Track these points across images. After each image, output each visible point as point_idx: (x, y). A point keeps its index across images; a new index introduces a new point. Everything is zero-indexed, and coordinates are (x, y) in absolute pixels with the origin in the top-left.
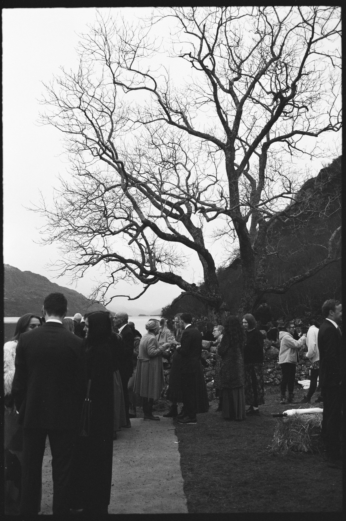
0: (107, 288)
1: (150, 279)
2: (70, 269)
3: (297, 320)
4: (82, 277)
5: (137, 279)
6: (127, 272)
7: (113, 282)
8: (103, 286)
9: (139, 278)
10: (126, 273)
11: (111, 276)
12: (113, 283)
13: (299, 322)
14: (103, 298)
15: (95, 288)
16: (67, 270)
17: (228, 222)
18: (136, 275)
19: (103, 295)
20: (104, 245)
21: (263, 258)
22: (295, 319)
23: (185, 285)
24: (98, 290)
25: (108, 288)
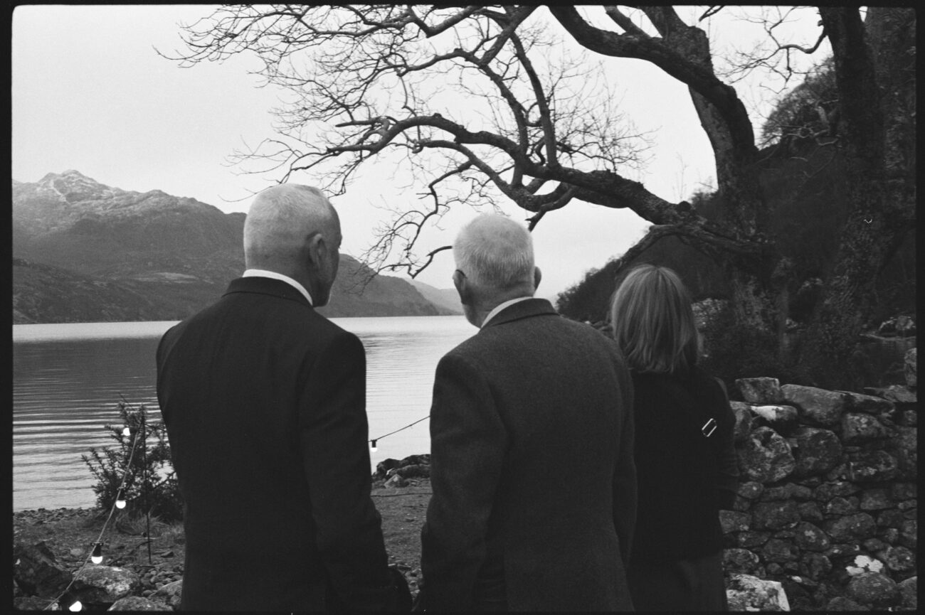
0: (417, 228)
1: (546, 197)
2: (303, 168)
3: (902, 319)
4: (342, 192)
5: (505, 197)
6: (476, 183)
7: (434, 209)
8: (408, 223)
9: (510, 195)
10: (473, 187)
11: (429, 191)
12: (435, 212)
13: (906, 323)
14: (407, 257)
15: (383, 227)
16: (296, 169)
17: (768, 29)
18: (502, 185)
19: (408, 249)
20: (406, 103)
21: (899, 119)
22: (896, 318)
23: (657, 207)
24: (394, 233)
25: (420, 227)
